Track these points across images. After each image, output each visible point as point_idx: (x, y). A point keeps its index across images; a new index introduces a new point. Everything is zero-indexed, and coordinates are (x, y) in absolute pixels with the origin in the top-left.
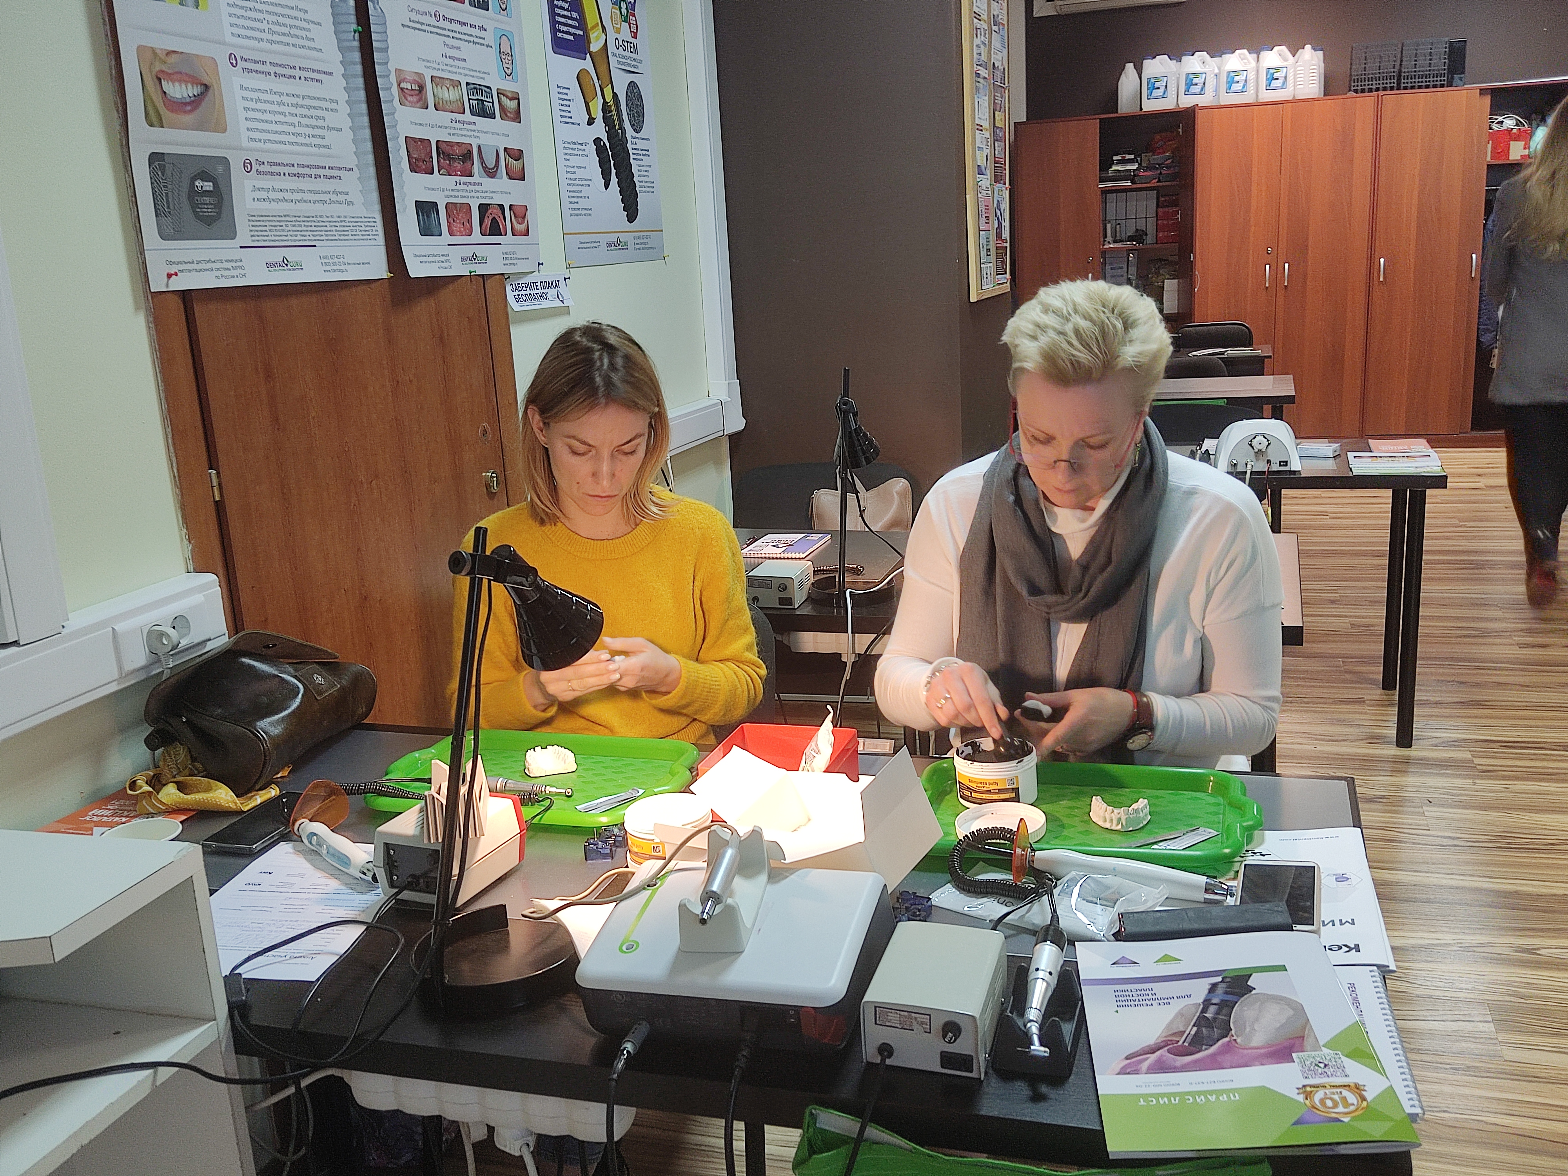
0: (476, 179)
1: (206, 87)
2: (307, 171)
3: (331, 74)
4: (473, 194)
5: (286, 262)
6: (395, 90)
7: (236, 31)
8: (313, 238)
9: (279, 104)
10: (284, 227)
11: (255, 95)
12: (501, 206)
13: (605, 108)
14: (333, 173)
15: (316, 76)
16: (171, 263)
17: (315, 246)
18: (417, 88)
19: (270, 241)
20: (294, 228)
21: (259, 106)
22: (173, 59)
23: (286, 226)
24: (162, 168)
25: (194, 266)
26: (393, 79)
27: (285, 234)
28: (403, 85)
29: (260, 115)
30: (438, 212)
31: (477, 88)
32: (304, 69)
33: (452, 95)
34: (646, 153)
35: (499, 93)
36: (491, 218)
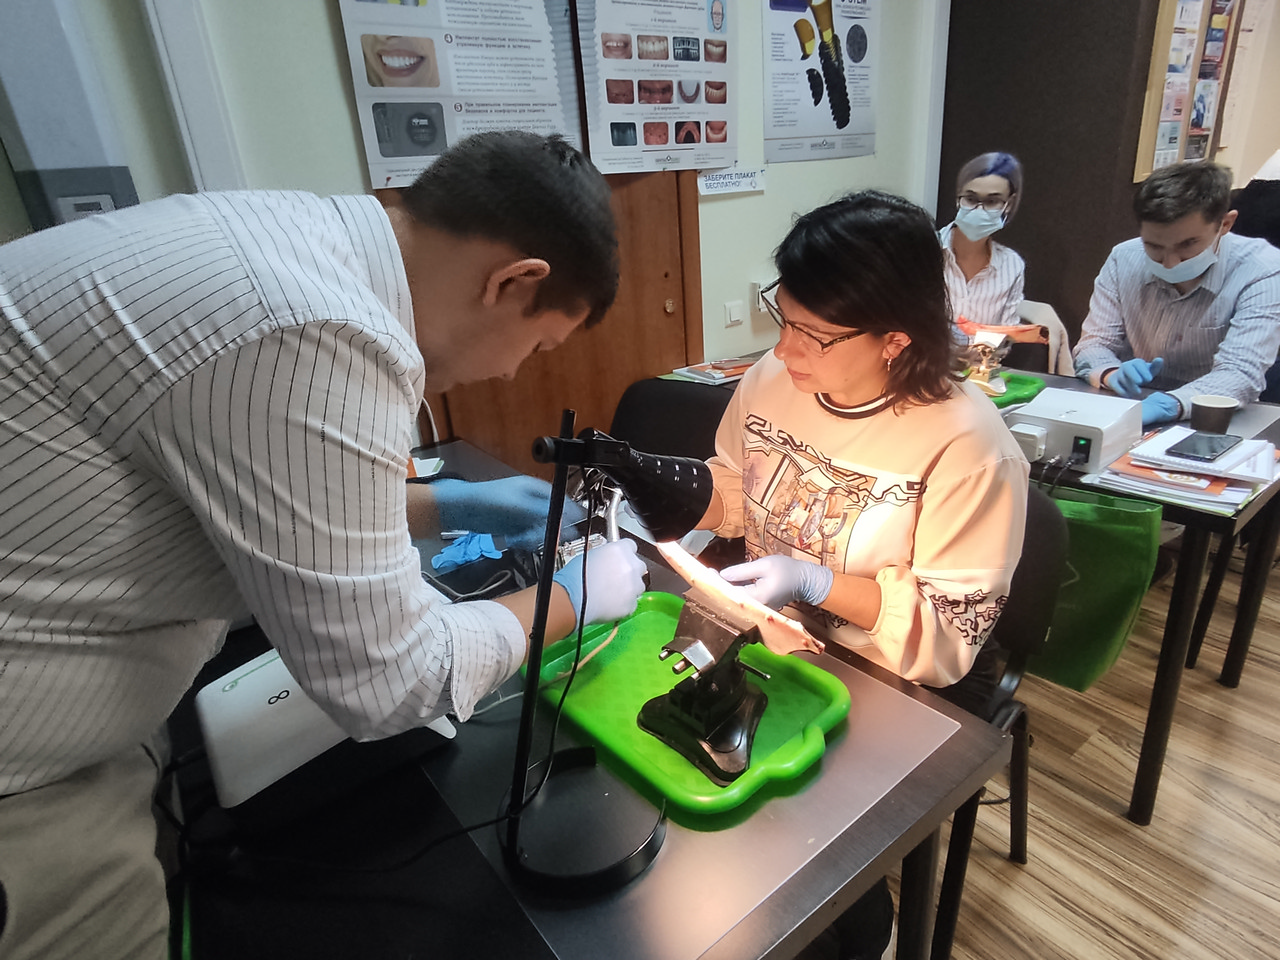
0: (674, 104)
1: (422, 58)
3: (539, 41)
4: (670, 115)
6: (599, 49)
7: (452, 18)
9: (489, 65)
11: (468, 61)
12: (698, 124)
13: (823, 47)
14: (537, 108)
15: (522, 44)
16: (390, 171)
18: (622, 44)
21: (471, 67)
22: (393, 41)
24: (385, 114)
26: (599, 40)
28: (608, 44)
29: (470, 74)
30: (635, 129)
31: (684, 41)
32: (513, 40)
33: (658, 47)
34: (864, 77)
35: (707, 42)
36: (686, 131)
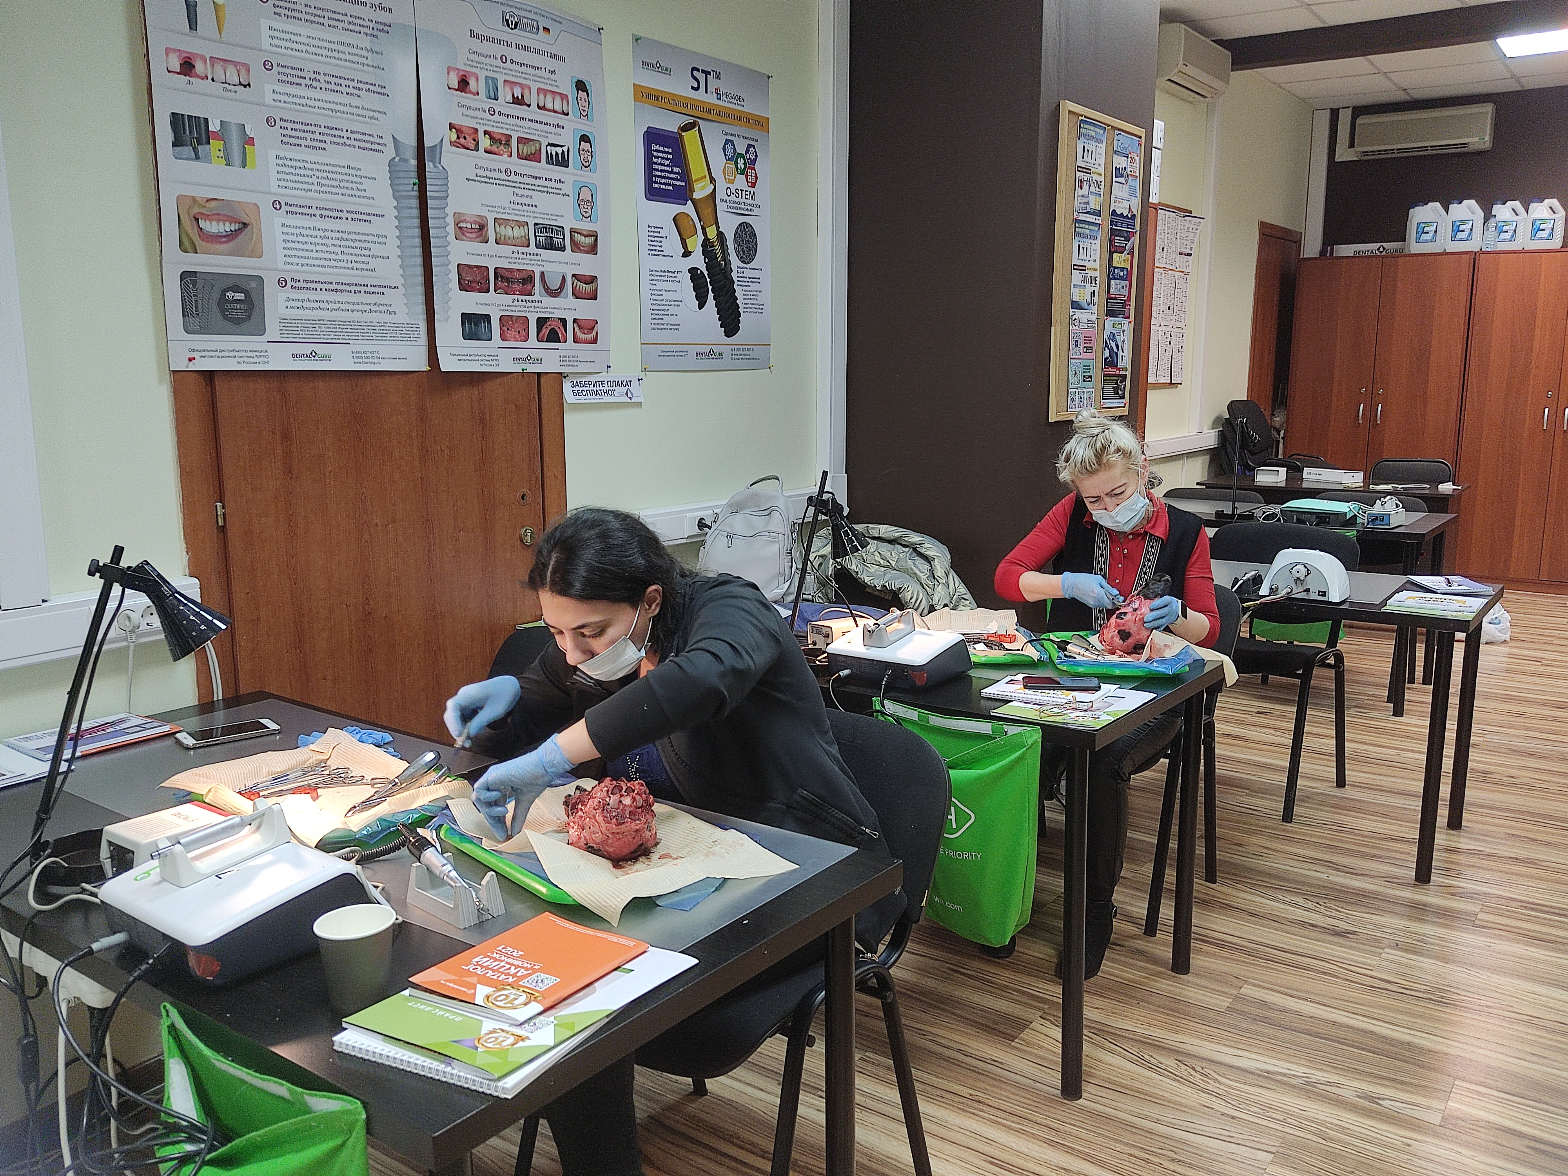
0: (536, 297)
1: (245, 225)
2: (348, 288)
3: (382, 216)
4: (532, 309)
5: (314, 354)
6: (451, 229)
7: (284, 184)
8: (348, 338)
9: (322, 238)
10: (317, 329)
11: (298, 231)
12: (563, 321)
13: (706, 243)
14: (377, 289)
15: (365, 217)
16: (194, 351)
17: (348, 344)
18: (477, 227)
19: (300, 338)
20: (328, 330)
21: (300, 239)
22: (213, 204)
23: (320, 327)
24: (194, 283)
25: (217, 354)
26: (450, 220)
27: (319, 333)
28: (461, 225)
29: (300, 246)
30: (489, 322)
31: (545, 228)
32: (351, 212)
33: (518, 232)
34: (756, 280)
35: (572, 231)
36: (549, 328)
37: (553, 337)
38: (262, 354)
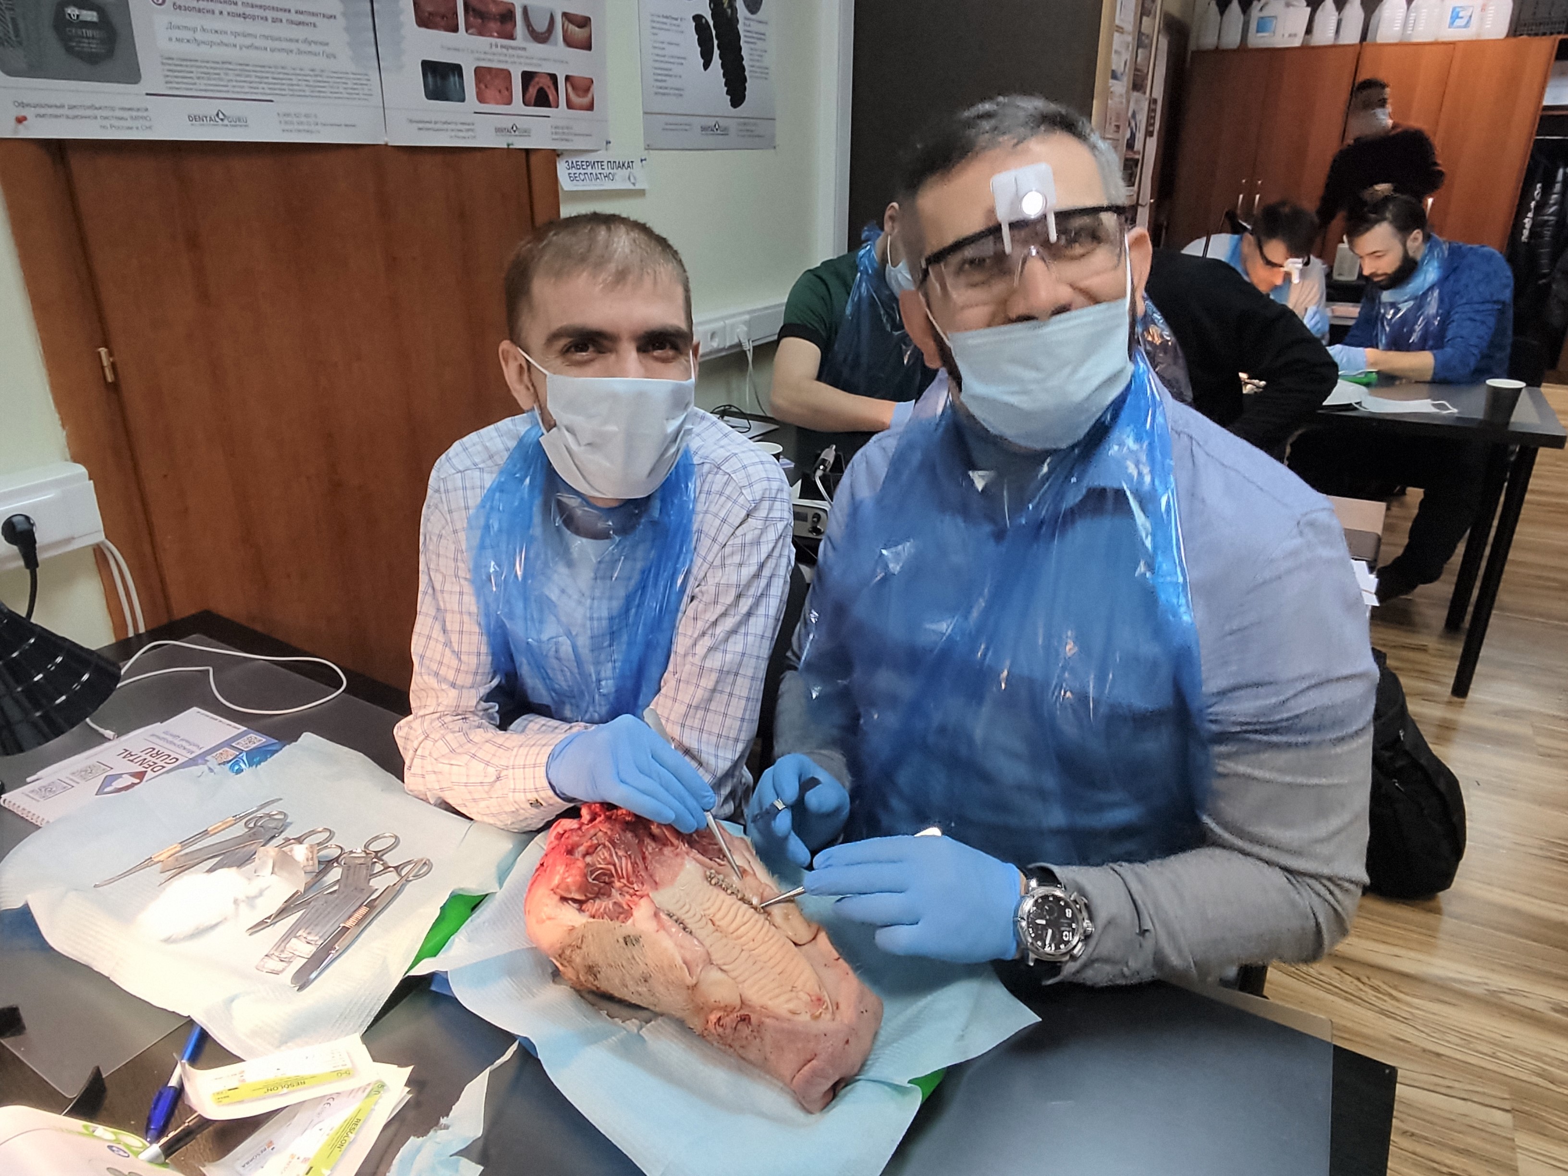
2: (260, 12)
4: (516, 59)
5: (221, 116)
8: (270, 92)
10: (223, 76)
12: (553, 78)
16: (23, 105)
17: (272, 101)
19: (196, 90)
20: (238, 78)
23: (226, 74)
25: (65, 111)
27: (225, 83)
30: (461, 75)
34: (762, 37)
36: (537, 87)
37: (542, 100)
38: (140, 114)
